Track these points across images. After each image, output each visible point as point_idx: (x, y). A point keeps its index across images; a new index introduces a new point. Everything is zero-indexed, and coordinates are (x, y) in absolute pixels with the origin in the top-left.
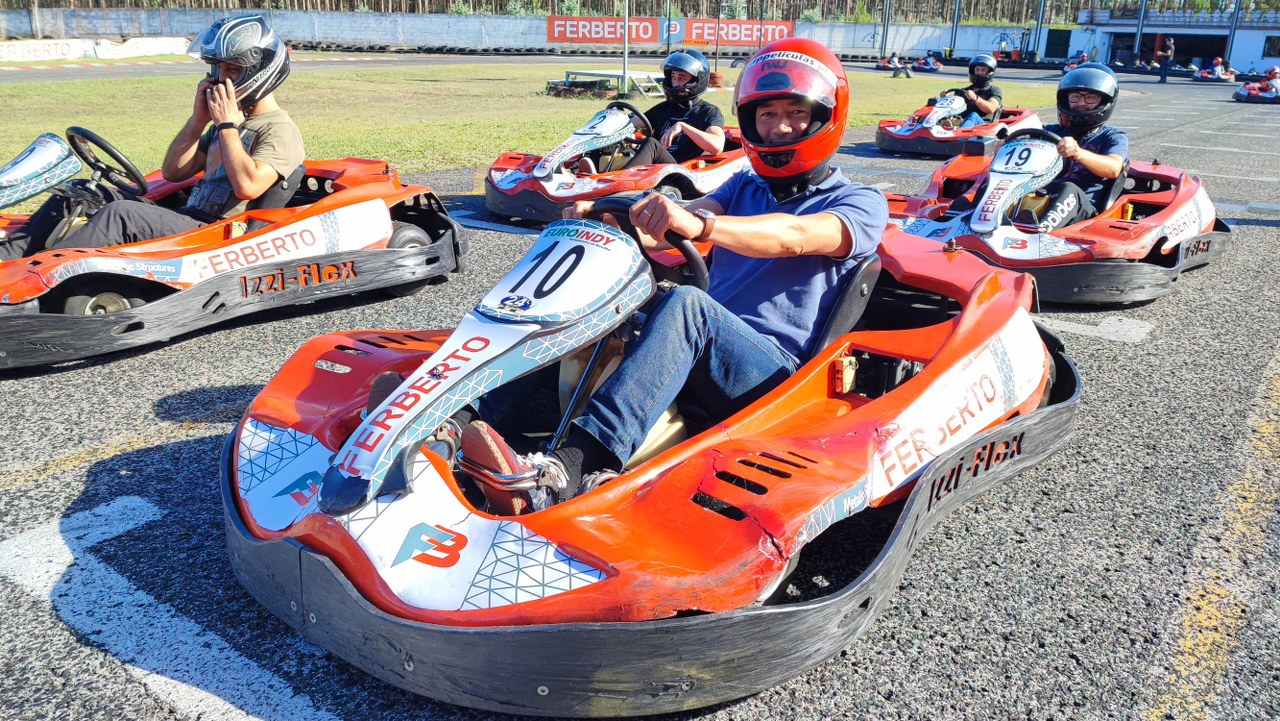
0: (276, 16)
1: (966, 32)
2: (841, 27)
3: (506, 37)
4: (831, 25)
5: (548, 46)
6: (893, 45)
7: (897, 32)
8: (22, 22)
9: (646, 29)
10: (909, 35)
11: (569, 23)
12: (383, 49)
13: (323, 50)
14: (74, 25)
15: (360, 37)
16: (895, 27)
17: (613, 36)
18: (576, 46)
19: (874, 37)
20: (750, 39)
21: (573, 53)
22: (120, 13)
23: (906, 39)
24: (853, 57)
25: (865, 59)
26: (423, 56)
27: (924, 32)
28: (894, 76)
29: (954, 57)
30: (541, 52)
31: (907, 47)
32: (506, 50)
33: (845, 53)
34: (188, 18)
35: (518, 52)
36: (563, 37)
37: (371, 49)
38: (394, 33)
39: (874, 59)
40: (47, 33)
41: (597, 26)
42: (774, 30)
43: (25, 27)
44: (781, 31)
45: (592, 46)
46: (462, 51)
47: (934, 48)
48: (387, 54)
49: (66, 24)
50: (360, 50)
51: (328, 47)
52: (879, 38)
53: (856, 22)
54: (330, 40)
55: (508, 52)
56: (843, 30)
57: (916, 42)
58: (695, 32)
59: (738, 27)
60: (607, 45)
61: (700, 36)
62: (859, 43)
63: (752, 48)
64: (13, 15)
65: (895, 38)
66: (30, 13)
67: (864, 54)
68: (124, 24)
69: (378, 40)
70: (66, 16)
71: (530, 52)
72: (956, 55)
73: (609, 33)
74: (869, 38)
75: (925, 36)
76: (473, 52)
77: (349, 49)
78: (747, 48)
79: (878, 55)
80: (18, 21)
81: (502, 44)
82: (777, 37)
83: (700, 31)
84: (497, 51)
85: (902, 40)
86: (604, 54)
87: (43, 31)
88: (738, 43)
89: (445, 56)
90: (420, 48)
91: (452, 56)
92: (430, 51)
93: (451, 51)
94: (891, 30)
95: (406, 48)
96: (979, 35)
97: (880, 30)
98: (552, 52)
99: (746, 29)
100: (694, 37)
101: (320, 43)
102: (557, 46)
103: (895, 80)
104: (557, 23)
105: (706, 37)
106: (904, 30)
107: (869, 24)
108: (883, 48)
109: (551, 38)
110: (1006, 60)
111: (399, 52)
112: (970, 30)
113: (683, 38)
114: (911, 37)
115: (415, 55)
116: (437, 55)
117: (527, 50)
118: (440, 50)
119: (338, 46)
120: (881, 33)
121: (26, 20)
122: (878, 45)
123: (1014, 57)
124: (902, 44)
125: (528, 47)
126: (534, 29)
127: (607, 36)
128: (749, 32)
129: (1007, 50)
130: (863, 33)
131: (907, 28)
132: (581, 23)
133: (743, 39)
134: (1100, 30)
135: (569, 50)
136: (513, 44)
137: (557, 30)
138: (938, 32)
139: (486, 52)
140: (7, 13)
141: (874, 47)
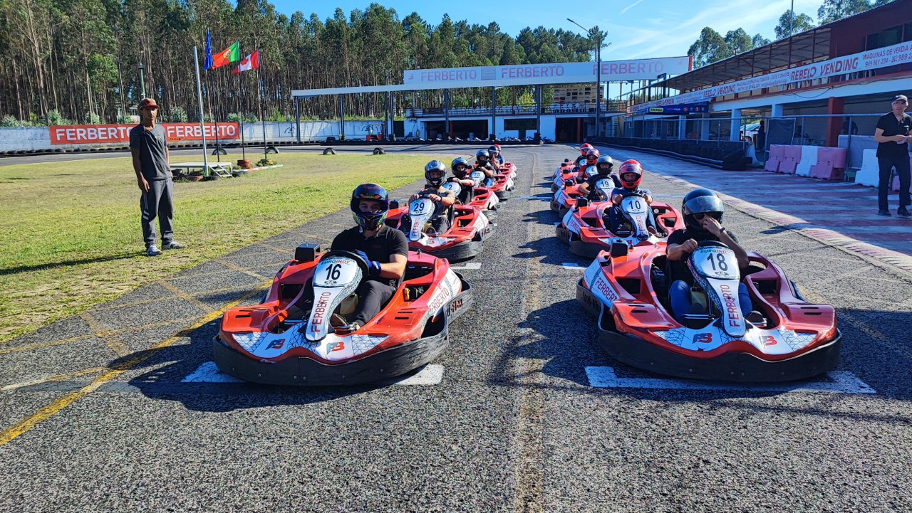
2: (270, 124)
3: (16, 142)
5: (54, 147)
6: (303, 134)
7: (305, 126)
10: (313, 128)
11: (68, 129)
16: (303, 123)
17: (106, 138)
18: (76, 146)
19: (291, 130)
20: (210, 135)
21: (77, 151)
23: (312, 130)
25: (289, 144)
27: (321, 125)
30: (49, 152)
31: (313, 135)
32: (18, 152)
35: (30, 153)
36: (64, 140)
39: (295, 144)
42: (226, 129)
44: (231, 129)
45: (90, 146)
52: (295, 131)
53: (275, 122)
55: (21, 154)
56: (271, 127)
57: (317, 131)
60: (102, 144)
61: (174, 135)
62: (282, 134)
63: (212, 141)
65: (304, 131)
67: (287, 141)
71: (39, 152)
72: (346, 138)
73: (102, 136)
74: (288, 130)
75: (322, 128)
79: (296, 140)
81: (14, 148)
82: (228, 133)
85: (309, 131)
86: (102, 151)
94: (302, 126)
96: (354, 126)
97: (295, 125)
98: (58, 151)
102: (62, 147)
104: (58, 130)
105: (178, 135)
106: (310, 125)
107: (285, 122)
108: (298, 136)
109: (54, 141)
114: (314, 129)
120: (296, 127)
122: (295, 134)
124: (308, 134)
126: (39, 136)
127: (101, 138)
128: (209, 131)
129: (374, 134)
130: (284, 128)
132: (79, 129)
134: (419, 120)
135: (72, 150)
136: (20, 147)
137: (58, 135)
141: (292, 136)
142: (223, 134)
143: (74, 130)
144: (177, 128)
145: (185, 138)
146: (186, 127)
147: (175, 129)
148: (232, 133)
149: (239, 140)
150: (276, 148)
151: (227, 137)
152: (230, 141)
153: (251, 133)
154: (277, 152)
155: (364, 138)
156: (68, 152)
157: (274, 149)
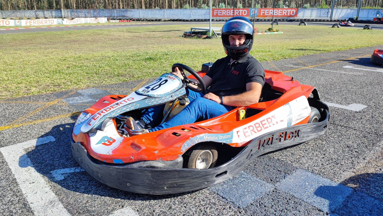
0: (129, 11)
1: (363, 11)
2: (315, 10)
3: (199, 15)
4: (312, 9)
5: (212, 18)
6: (335, 16)
7: (337, 11)
8: (59, 14)
9: (245, 12)
11: (219, 11)
12: (159, 20)
13: (142, 21)
14: (73, 14)
15: (153, 17)
16: (336, 10)
18: (221, 18)
19: (328, 13)
20: (281, 15)
21: (220, 20)
22: (86, 11)
23: (341, 13)
24: (319, 20)
25: (324, 21)
26: (171, 22)
27: (347, 11)
28: (333, 27)
29: (358, 20)
30: (209, 20)
31: (340, 16)
32: (198, 20)
33: (317, 19)
34: (104, 12)
35: (202, 20)
36: (217, 15)
37: (156, 20)
38: (164, 15)
39: (328, 21)
40: (65, 17)
41: (228, 12)
42: (290, 12)
43: (60, 15)
44: (293, 12)
45: (226, 18)
46: (184, 21)
47: (351, 17)
48: (161, 22)
49: (71, 14)
50: (153, 21)
51: (144, 20)
52: (330, 14)
53: (322, 8)
54: (145, 18)
55: (199, 20)
57: (344, 15)
58: (262, 13)
59: (277, 10)
61: (264, 14)
62: (322, 15)
63: (282, 18)
64: (56, 12)
65: (336, 14)
66: (61, 11)
67: (324, 19)
68: (87, 14)
69: (158, 17)
70: (71, 12)
72: (359, 19)
74: (326, 13)
75: (347, 12)
76: (187, 21)
77: (149, 21)
78: (280, 18)
79: (329, 19)
80: (58, 13)
81: (197, 18)
82: (291, 14)
83: (264, 12)
84: (195, 20)
87: (64, 16)
88: (277, 16)
89: (178, 22)
90: (171, 20)
91: (181, 22)
92: (174, 20)
93: (180, 20)
94: (335, 11)
95: (167, 20)
96: (369, 12)
97: (330, 11)
98: (213, 20)
99: (280, 11)
100: (262, 14)
101: (141, 19)
102: (215, 18)
103: (333, 28)
104: (215, 11)
105: (266, 14)
106: (339, 11)
107: (326, 8)
108: (331, 16)
109: (213, 16)
110: (379, 21)
111: (164, 21)
112: (365, 10)
113: (258, 15)
115: (169, 22)
116: (176, 22)
117: (205, 20)
118: (177, 20)
119: (146, 20)
120: (331, 11)
121: (60, 13)
122: (329, 16)
123: (382, 20)
124: (338, 15)
125: (205, 19)
126: (208, 13)
128: (281, 12)
129: (379, 17)
130: (323, 12)
131: (341, 10)
132: (223, 11)
133: (279, 15)
135: (218, 20)
136: (201, 18)
137: (215, 13)
138: (352, 11)
139: (191, 21)
140: (55, 11)
141: (328, 17)
142: (289, 15)
143: (221, 11)
144: (266, 10)
145: (269, 16)
146: (270, 10)
147: (265, 11)
148: (293, 14)
149: (296, 18)
150: (306, 23)
151: (291, 16)
152: (292, 18)
153: (304, 14)
154: (305, 25)
155: (372, 19)
156: (217, 21)
157: (304, 23)
